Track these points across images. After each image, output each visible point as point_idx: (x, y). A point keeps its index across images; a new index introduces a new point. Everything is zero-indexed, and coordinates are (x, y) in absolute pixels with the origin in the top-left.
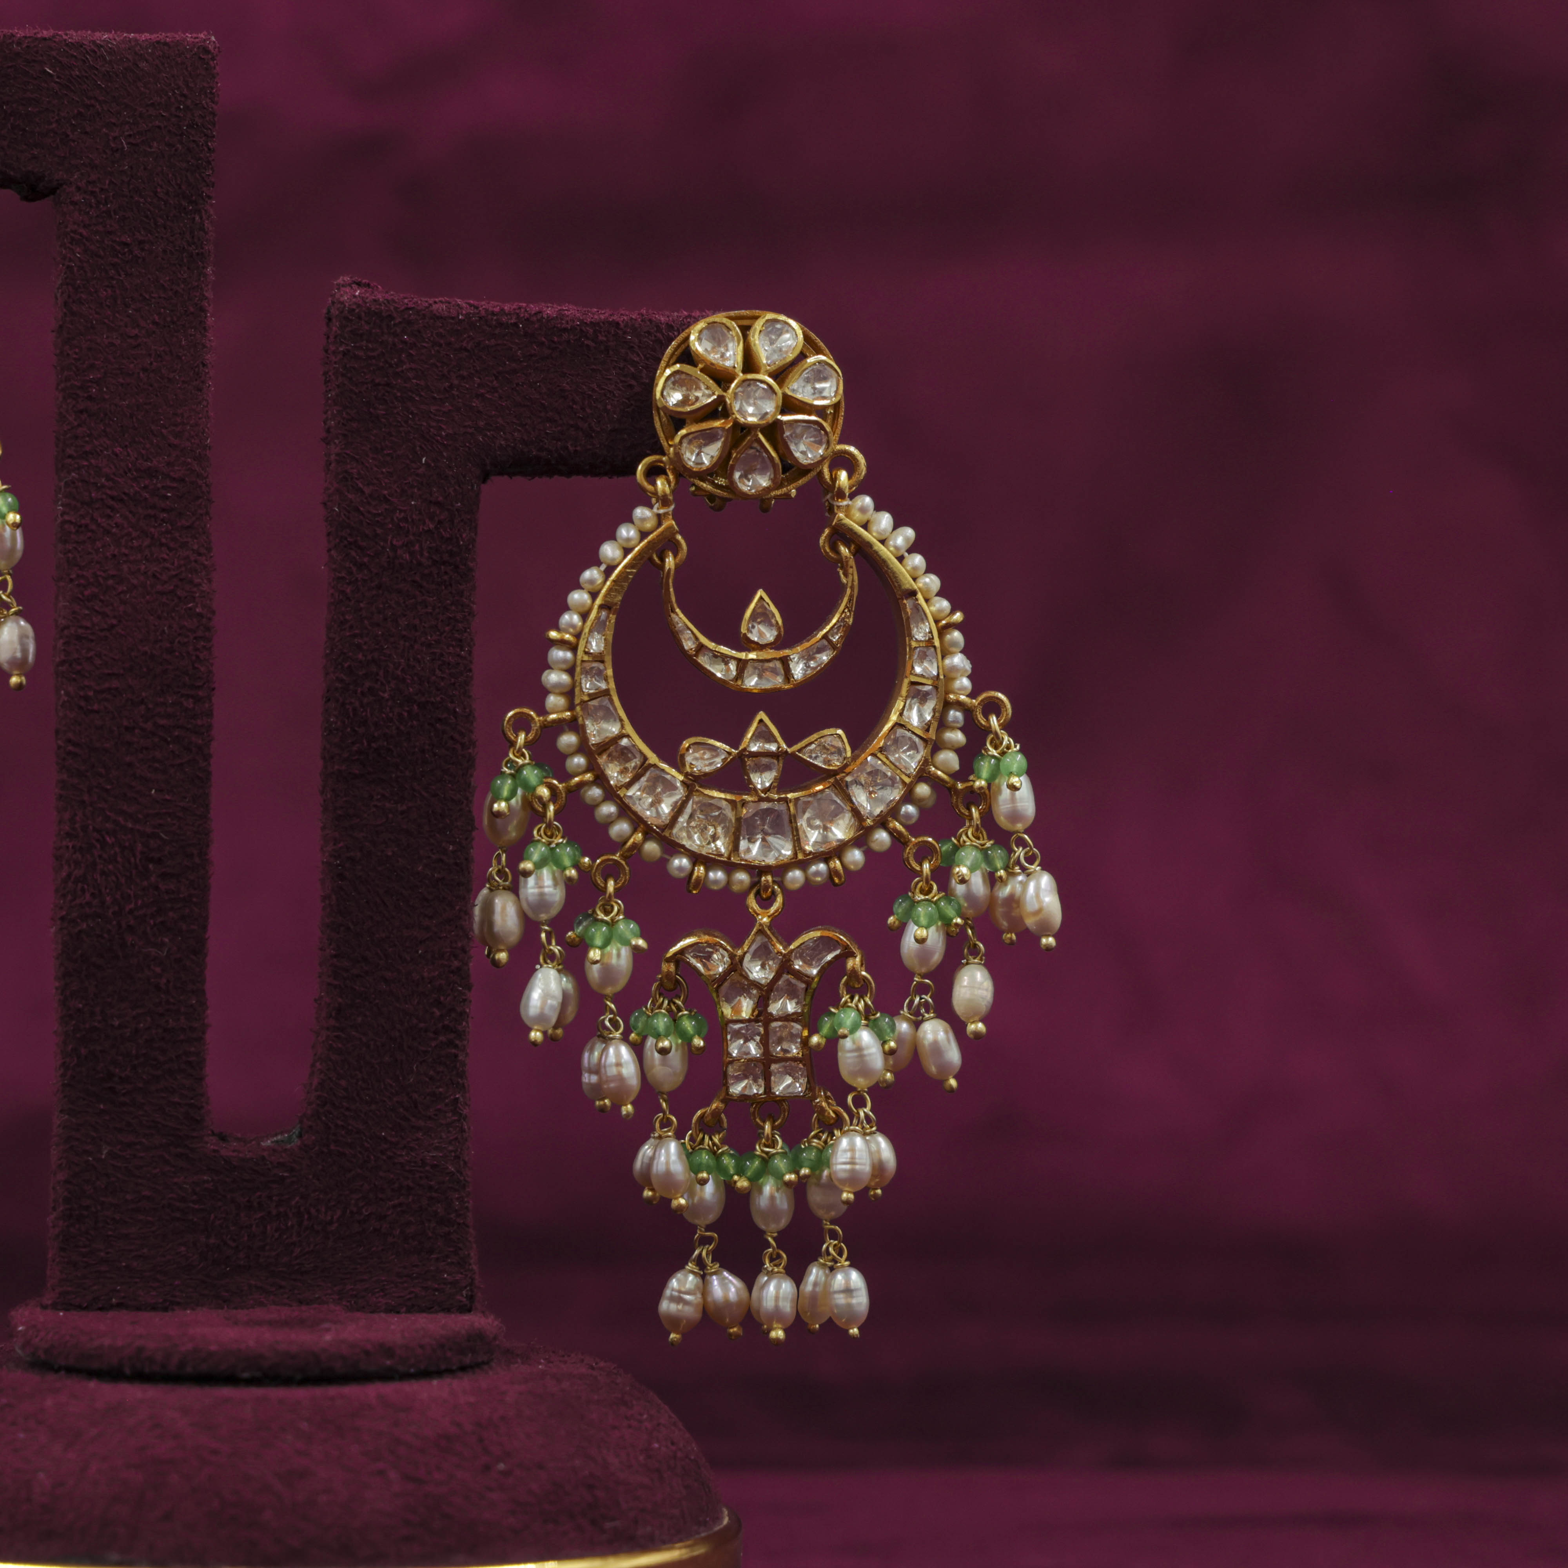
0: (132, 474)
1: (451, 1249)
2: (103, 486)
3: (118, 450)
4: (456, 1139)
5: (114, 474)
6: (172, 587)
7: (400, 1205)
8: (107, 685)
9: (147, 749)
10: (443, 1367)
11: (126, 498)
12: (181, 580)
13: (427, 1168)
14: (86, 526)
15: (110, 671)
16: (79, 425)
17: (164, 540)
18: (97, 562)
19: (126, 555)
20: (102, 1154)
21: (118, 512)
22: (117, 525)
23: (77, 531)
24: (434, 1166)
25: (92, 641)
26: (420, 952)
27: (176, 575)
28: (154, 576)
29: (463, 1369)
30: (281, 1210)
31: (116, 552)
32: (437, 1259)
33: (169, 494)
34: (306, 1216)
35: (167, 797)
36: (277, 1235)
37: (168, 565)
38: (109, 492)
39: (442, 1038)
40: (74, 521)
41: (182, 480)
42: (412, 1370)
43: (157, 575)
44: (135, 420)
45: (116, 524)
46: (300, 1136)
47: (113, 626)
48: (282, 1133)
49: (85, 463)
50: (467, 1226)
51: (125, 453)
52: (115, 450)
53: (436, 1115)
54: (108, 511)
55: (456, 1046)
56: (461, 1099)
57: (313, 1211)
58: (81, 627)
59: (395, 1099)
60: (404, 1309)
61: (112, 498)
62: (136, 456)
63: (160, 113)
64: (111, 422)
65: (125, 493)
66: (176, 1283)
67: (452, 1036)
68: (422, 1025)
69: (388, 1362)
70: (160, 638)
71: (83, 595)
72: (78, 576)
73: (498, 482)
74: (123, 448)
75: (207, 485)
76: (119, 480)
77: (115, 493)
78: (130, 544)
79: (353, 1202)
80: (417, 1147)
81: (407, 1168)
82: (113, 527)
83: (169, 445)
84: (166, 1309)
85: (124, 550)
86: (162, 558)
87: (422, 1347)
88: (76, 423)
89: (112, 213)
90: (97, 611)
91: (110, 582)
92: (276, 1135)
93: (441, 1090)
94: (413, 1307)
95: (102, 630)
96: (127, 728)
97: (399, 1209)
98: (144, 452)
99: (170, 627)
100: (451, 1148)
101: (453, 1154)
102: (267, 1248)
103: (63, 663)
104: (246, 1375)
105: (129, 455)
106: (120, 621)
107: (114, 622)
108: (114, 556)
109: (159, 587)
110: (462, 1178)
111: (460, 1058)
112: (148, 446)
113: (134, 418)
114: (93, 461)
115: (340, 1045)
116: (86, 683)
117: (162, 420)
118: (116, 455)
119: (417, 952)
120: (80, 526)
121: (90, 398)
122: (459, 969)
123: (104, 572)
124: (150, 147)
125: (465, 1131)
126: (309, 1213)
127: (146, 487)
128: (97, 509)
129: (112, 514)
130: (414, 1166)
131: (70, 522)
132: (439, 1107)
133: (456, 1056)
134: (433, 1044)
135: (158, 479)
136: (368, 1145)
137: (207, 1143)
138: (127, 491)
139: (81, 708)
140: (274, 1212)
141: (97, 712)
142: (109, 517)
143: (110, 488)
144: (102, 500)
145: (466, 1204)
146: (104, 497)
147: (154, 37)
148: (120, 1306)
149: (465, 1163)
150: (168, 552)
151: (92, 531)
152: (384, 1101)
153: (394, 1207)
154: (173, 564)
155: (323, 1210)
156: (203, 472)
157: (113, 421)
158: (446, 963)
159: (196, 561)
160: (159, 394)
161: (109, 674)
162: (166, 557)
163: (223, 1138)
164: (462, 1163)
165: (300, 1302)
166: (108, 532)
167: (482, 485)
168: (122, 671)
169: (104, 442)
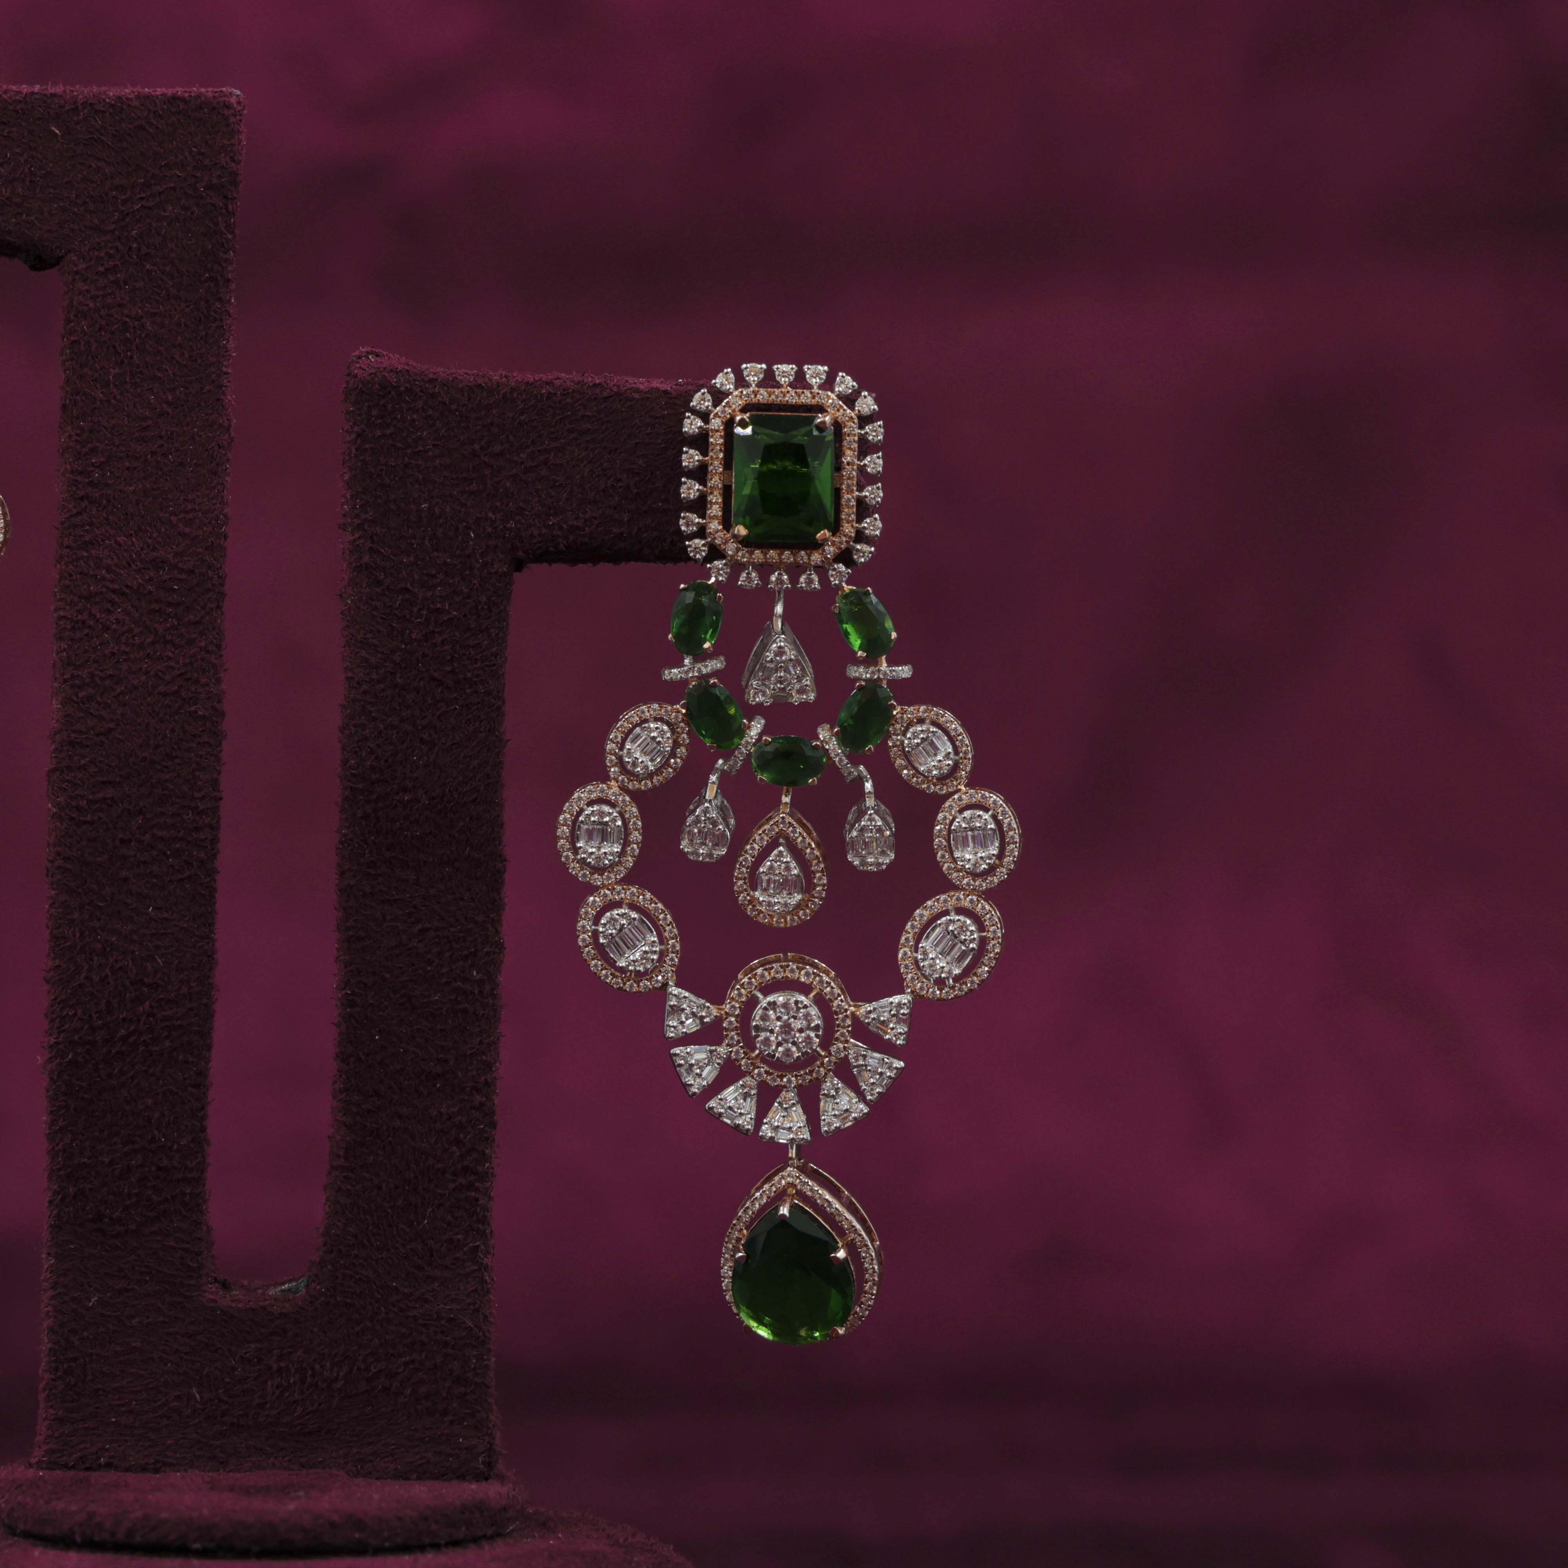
0: (137, 566)
1: (468, 1411)
2: (103, 578)
3: (121, 539)
4: (476, 1290)
5: (116, 565)
6: (176, 688)
7: (413, 1362)
8: (100, 795)
9: (144, 863)
10: (427, 1541)
11: (128, 591)
12: (187, 680)
13: (443, 1322)
14: (83, 622)
15: (105, 779)
16: (79, 513)
17: (168, 638)
18: (95, 661)
19: (127, 653)
20: (90, 1301)
21: (119, 607)
22: (118, 622)
23: (73, 628)
24: (450, 1320)
25: (87, 746)
26: (438, 1085)
27: (181, 674)
28: (156, 675)
29: (455, 1543)
30: (283, 1364)
31: (115, 651)
32: (452, 1422)
33: (176, 587)
34: (310, 1373)
35: (166, 915)
36: (277, 1393)
37: (173, 664)
38: (109, 584)
39: (462, 1180)
40: (70, 617)
41: (191, 572)
42: (387, 1544)
43: (160, 674)
44: (141, 507)
45: (116, 619)
46: (307, 1286)
47: (110, 730)
48: (290, 1281)
49: (86, 554)
50: (487, 1387)
51: (130, 543)
52: (119, 539)
53: (454, 1264)
54: (109, 605)
55: (477, 1190)
56: (483, 1247)
57: (317, 1367)
58: (74, 731)
59: (409, 1247)
60: (415, 1476)
61: (114, 591)
62: (141, 546)
63: (175, 174)
64: (115, 510)
65: (127, 586)
66: (169, 1442)
67: (473, 1178)
68: (440, 1165)
69: (357, 1535)
70: (161, 743)
71: (78, 698)
72: (73, 676)
73: (536, 571)
74: (127, 538)
75: (220, 577)
76: (122, 572)
77: (116, 586)
78: (131, 641)
79: (361, 1358)
80: (432, 1299)
81: (421, 1321)
82: (113, 623)
83: (179, 534)
84: (157, 1471)
85: (123, 648)
86: (166, 656)
87: (399, 1519)
88: (75, 511)
89: (122, 284)
90: (91, 713)
91: (108, 683)
92: (283, 1284)
93: (459, 1237)
94: (422, 1473)
95: (97, 735)
96: (122, 841)
97: (411, 1366)
98: (149, 541)
99: (173, 731)
100: (469, 1301)
101: (472, 1307)
102: (268, 1405)
103: (54, 770)
104: (197, 1546)
105: (133, 545)
106: (117, 725)
107: (112, 725)
108: (113, 654)
109: (162, 688)
110: (481, 1334)
111: (481, 1202)
112: (155, 535)
113: (141, 504)
114: (93, 552)
115: (349, 1187)
116: (78, 792)
117: (171, 506)
118: (120, 545)
119: (435, 1086)
120: (77, 622)
121: (91, 484)
122: (482, 1104)
123: (101, 671)
124: (164, 211)
125: (486, 1282)
126: (313, 1369)
127: (151, 579)
128: (96, 603)
129: (112, 609)
130: (428, 1320)
131: (65, 617)
132: (457, 1255)
133: (477, 1200)
134: (451, 1186)
135: (165, 570)
136: (379, 1296)
137: (205, 1291)
138: (129, 584)
139: (72, 819)
140: (275, 1367)
141: (91, 823)
142: (109, 611)
143: (112, 581)
144: (101, 593)
145: (486, 1362)
146: (104, 590)
147: (170, 92)
148: (109, 1465)
149: (486, 1317)
150: (173, 649)
151: (90, 627)
152: (398, 1248)
153: (406, 1364)
154: (178, 663)
155: (328, 1365)
156: (215, 562)
157: (117, 508)
158: (466, 1097)
159: (203, 660)
160: (168, 478)
161: (104, 783)
162: (170, 654)
163: (225, 1285)
164: (481, 1316)
165: (303, 1466)
166: (107, 629)
167: (516, 574)
168: (118, 779)
169: (107, 531)
